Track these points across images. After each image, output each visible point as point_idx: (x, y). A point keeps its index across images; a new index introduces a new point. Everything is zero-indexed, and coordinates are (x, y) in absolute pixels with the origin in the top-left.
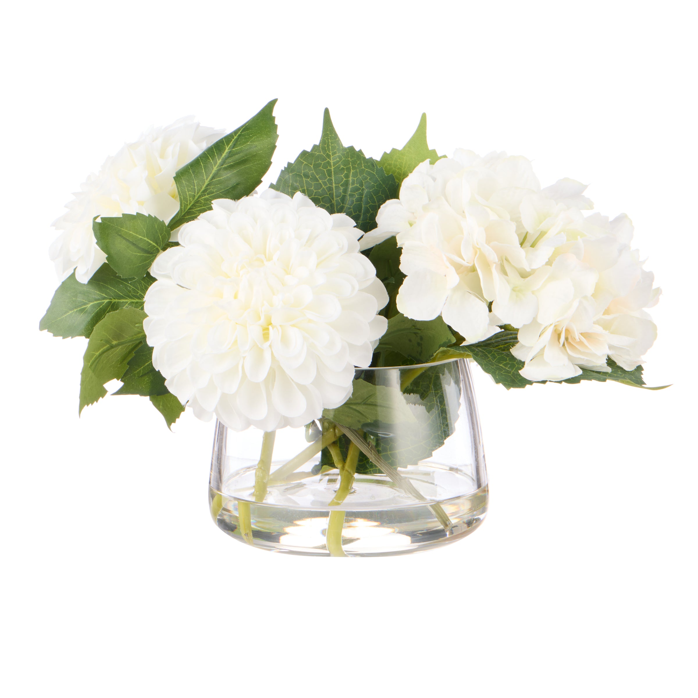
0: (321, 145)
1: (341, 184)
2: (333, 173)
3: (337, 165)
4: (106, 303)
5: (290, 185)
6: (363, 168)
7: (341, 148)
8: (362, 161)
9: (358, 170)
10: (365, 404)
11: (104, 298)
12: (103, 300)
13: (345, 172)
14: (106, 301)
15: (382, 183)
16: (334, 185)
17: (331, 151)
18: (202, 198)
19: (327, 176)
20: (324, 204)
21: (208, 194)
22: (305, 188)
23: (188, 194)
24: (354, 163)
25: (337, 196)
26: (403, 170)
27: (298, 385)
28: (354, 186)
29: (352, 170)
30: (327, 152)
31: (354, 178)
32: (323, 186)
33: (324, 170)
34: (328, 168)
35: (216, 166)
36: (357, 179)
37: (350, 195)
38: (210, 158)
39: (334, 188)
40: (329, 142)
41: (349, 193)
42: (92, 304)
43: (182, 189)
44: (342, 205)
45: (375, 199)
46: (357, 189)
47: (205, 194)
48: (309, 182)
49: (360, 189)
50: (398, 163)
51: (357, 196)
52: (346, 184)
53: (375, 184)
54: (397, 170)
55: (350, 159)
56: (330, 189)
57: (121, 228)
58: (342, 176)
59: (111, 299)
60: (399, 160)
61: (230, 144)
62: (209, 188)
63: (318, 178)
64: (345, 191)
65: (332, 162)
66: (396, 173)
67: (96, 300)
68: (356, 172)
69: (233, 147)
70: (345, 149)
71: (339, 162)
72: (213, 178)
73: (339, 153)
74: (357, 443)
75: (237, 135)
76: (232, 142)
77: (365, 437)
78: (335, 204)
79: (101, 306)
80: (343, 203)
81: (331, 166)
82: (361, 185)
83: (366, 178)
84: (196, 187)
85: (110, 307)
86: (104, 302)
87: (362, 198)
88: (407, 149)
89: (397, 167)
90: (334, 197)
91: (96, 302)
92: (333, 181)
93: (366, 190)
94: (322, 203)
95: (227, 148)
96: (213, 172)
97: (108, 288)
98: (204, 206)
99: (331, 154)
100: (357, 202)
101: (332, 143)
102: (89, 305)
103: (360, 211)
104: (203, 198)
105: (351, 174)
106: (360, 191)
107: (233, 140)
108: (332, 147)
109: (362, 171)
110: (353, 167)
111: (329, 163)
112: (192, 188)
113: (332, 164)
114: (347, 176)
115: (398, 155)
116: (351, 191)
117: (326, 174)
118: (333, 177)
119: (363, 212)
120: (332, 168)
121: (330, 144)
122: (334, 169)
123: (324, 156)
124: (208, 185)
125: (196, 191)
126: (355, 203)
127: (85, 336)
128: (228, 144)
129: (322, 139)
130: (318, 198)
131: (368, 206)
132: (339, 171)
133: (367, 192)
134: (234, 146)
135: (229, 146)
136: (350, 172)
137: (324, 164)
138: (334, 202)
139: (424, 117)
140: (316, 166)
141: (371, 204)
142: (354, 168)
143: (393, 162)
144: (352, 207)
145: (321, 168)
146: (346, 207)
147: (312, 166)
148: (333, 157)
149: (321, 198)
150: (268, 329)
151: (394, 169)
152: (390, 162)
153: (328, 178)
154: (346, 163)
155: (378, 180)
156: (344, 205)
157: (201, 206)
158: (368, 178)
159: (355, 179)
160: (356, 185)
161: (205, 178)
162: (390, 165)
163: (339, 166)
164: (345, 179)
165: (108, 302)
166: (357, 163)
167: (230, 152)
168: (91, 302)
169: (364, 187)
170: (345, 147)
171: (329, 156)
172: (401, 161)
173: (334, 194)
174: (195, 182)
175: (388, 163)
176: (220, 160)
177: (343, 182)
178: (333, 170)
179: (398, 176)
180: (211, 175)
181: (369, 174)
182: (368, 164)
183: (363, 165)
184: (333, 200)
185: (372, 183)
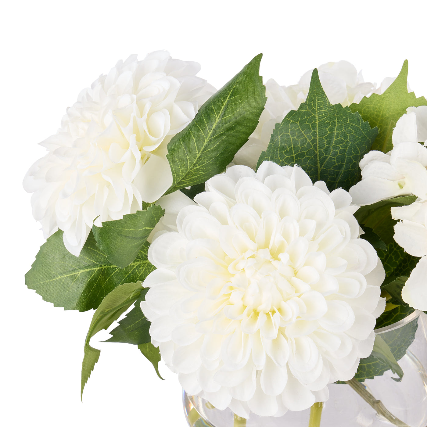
0: (307, 102)
1: (325, 136)
2: (317, 126)
3: (323, 119)
4: (97, 272)
5: (279, 147)
6: (349, 122)
7: (328, 105)
8: (348, 116)
9: (343, 124)
11: (94, 265)
12: (94, 267)
13: (330, 126)
14: (97, 269)
15: (366, 136)
16: (318, 137)
17: (317, 107)
18: (193, 169)
19: (311, 129)
20: (308, 156)
21: (199, 165)
22: (292, 147)
23: (181, 170)
24: (339, 118)
25: (320, 148)
26: (382, 113)
28: (338, 139)
29: (337, 124)
30: (313, 107)
31: (338, 132)
32: (308, 140)
33: (309, 125)
34: (312, 122)
35: (207, 139)
36: (342, 132)
37: (333, 147)
38: (201, 131)
39: (318, 140)
40: (315, 99)
41: (333, 145)
42: (82, 271)
43: (175, 167)
44: (325, 155)
45: (358, 151)
46: (341, 142)
47: (196, 166)
48: (296, 139)
49: (345, 141)
50: (377, 106)
51: (341, 148)
52: (331, 136)
53: (360, 137)
54: (375, 112)
55: (336, 115)
56: (314, 141)
57: (122, 228)
58: (327, 129)
59: (101, 266)
60: (378, 104)
61: (220, 113)
62: (200, 159)
63: (303, 133)
64: (329, 143)
65: (317, 116)
66: (374, 115)
67: (87, 267)
68: (342, 125)
69: (224, 116)
70: (331, 107)
71: (324, 117)
72: (205, 149)
73: (326, 109)
75: (226, 101)
76: (222, 110)
78: (318, 154)
79: (93, 275)
80: (326, 154)
81: (316, 120)
82: (346, 137)
83: (351, 132)
84: (188, 163)
85: (101, 275)
86: (95, 270)
87: (345, 150)
88: (387, 94)
89: (376, 110)
90: (318, 148)
91: (86, 270)
92: (318, 133)
93: (351, 143)
94: (306, 156)
95: (217, 118)
96: (205, 144)
97: (97, 254)
98: (194, 176)
99: (316, 109)
100: (341, 153)
101: (318, 100)
102: (80, 273)
103: (343, 161)
104: (195, 169)
105: (336, 127)
106: (344, 143)
107: (223, 107)
108: (318, 103)
109: (347, 126)
110: (338, 121)
111: (314, 118)
112: (185, 164)
113: (317, 118)
114: (332, 129)
115: (378, 99)
116: (335, 143)
117: (311, 127)
118: (317, 130)
119: (346, 162)
120: (317, 122)
121: (316, 101)
122: (319, 122)
123: (310, 112)
124: (200, 157)
125: (189, 166)
126: (338, 154)
127: (79, 310)
128: (218, 113)
129: (308, 97)
130: (303, 152)
131: (351, 157)
132: (323, 125)
133: (351, 144)
134: (224, 114)
135: (219, 115)
136: (335, 126)
137: (309, 119)
138: (317, 152)
139: (406, 63)
140: (302, 122)
141: (354, 155)
142: (339, 123)
143: (372, 106)
144: (335, 158)
145: (306, 123)
146: (328, 158)
147: (298, 123)
148: (318, 112)
149: (306, 152)
151: (372, 111)
152: (369, 105)
153: (313, 131)
154: (332, 119)
155: (363, 133)
156: (327, 155)
157: (192, 177)
158: (353, 132)
159: (340, 132)
160: (340, 138)
161: (197, 152)
162: (369, 108)
163: (324, 121)
164: (329, 132)
165: (99, 270)
166: (343, 118)
167: (220, 121)
168: (82, 269)
169: (348, 140)
170: (332, 105)
171: (314, 111)
172: (380, 105)
173: (318, 145)
174: (188, 158)
175: (367, 106)
176: (211, 132)
177: (327, 135)
178: (317, 124)
179: (376, 118)
180: (203, 148)
181: (354, 128)
182: (354, 118)
183: (349, 120)
184: (316, 151)
185: (357, 137)
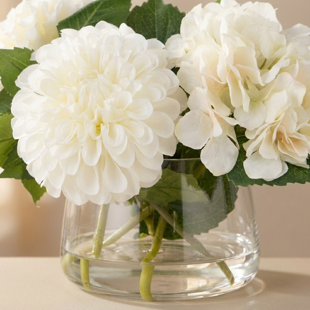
0: (149, 2)
1: (161, 29)
2: (156, 22)
3: (160, 16)
10: (170, 187)
27: (121, 168)
29: (169, 20)
32: (149, 30)
39: (157, 32)
55: (168, 12)
56: (154, 33)
63: (146, 25)
74: (164, 216)
77: (170, 212)
95: (96, 10)
99: (155, 9)
105: (169, 23)
113: (156, 16)
114: (166, 24)
118: (156, 25)
122: (157, 19)
132: (160, 20)
137: (150, 15)
147: (142, 17)
150: (99, 126)
153: (153, 25)
176: (90, 17)
